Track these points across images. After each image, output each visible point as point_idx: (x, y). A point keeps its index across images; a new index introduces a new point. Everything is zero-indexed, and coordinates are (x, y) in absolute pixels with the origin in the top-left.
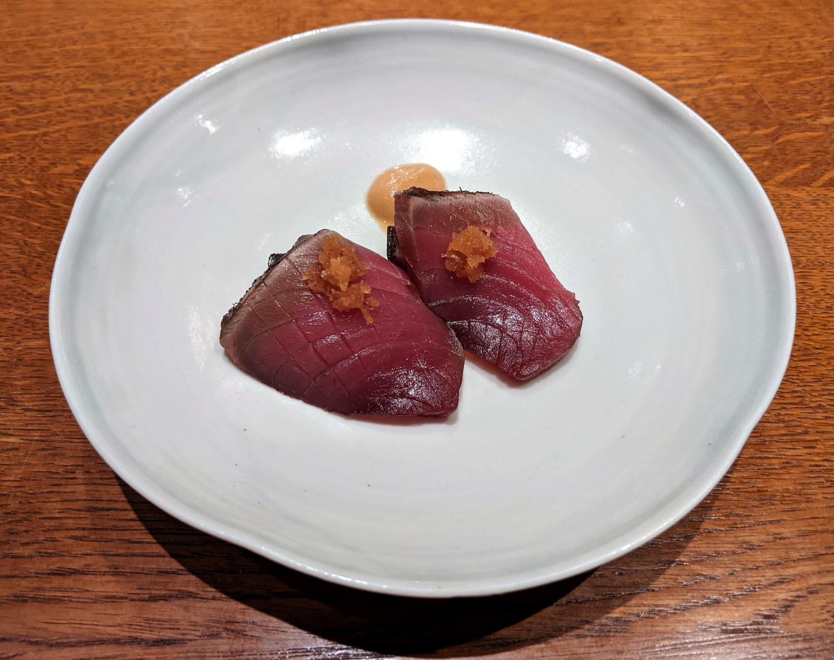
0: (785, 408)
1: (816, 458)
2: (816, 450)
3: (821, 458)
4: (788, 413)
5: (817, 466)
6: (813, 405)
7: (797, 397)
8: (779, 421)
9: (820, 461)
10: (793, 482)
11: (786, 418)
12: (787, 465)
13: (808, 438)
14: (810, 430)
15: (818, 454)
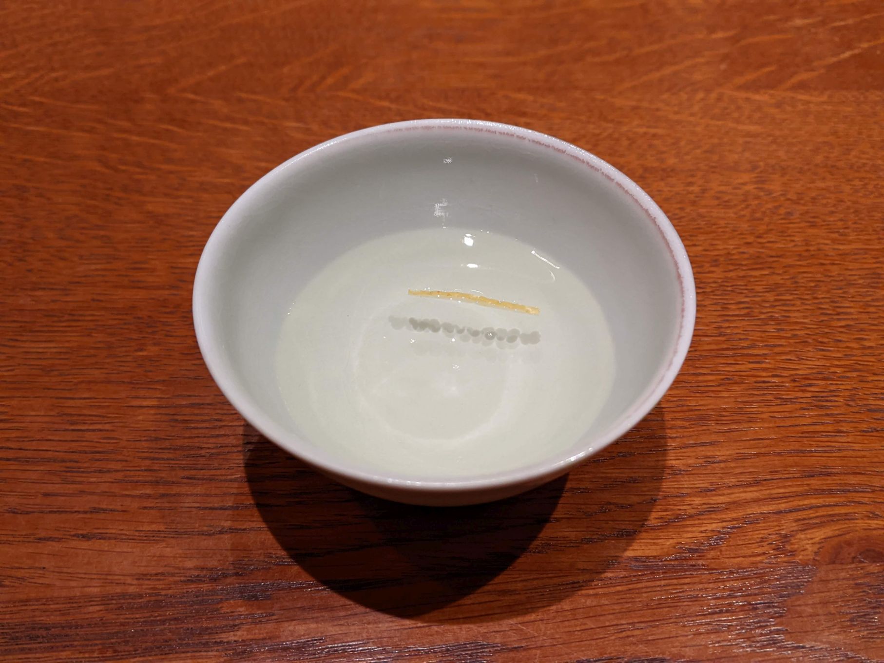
0: (728, 321)
1: (764, 374)
2: (764, 365)
3: (770, 374)
4: (731, 325)
5: (764, 382)
6: (763, 316)
7: (743, 308)
8: (720, 335)
9: (769, 377)
10: (733, 400)
11: (728, 331)
12: (727, 382)
13: (755, 352)
14: (757, 343)
15: (765, 369)
